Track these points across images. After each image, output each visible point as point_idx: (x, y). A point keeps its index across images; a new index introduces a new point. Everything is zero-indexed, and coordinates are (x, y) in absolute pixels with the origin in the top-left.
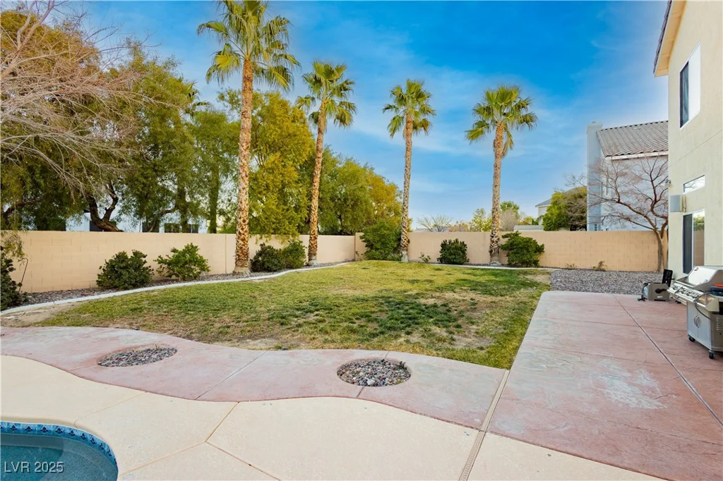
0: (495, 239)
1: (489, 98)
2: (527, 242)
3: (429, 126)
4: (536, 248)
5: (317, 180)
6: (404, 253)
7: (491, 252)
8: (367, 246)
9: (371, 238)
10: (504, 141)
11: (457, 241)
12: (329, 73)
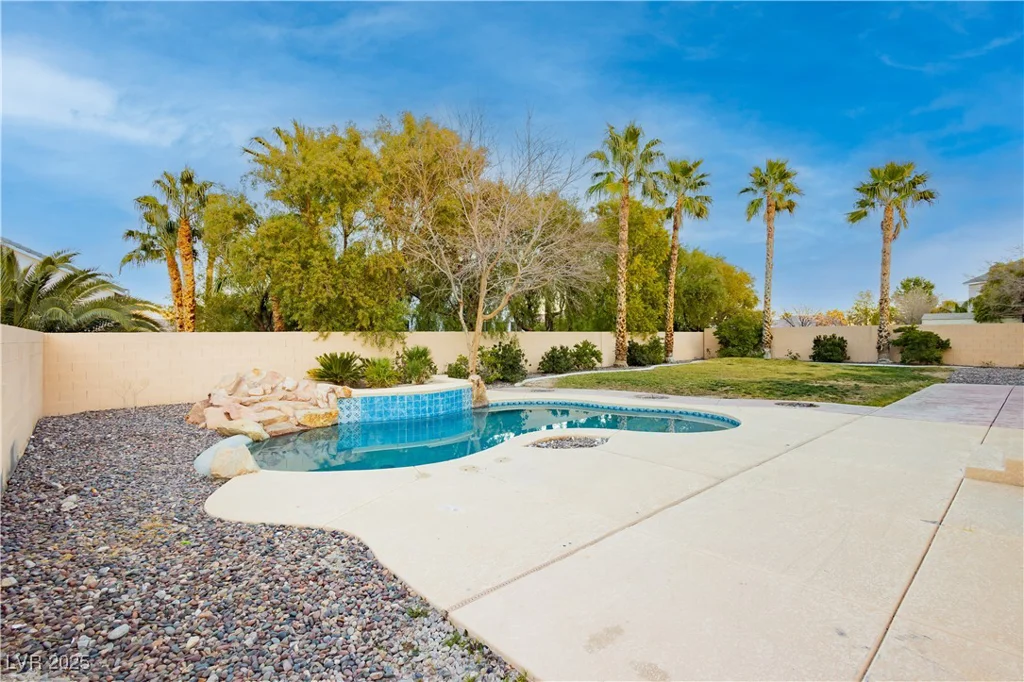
0: (884, 334)
1: (874, 175)
2: (926, 337)
3: (796, 207)
4: (938, 342)
5: (673, 277)
6: (767, 350)
7: (879, 348)
8: (720, 343)
9: (727, 335)
10: (896, 222)
11: (834, 336)
12: (686, 171)
